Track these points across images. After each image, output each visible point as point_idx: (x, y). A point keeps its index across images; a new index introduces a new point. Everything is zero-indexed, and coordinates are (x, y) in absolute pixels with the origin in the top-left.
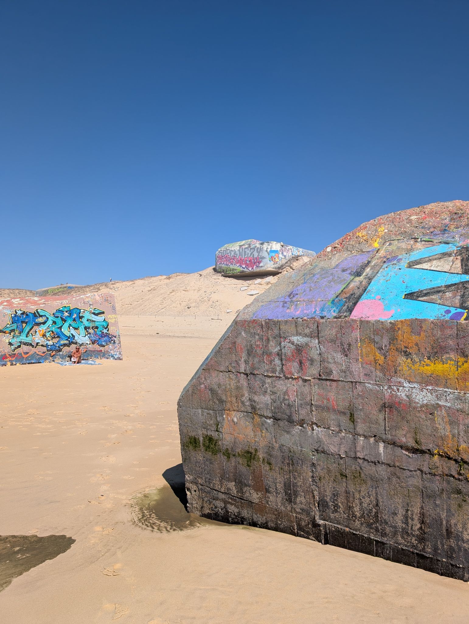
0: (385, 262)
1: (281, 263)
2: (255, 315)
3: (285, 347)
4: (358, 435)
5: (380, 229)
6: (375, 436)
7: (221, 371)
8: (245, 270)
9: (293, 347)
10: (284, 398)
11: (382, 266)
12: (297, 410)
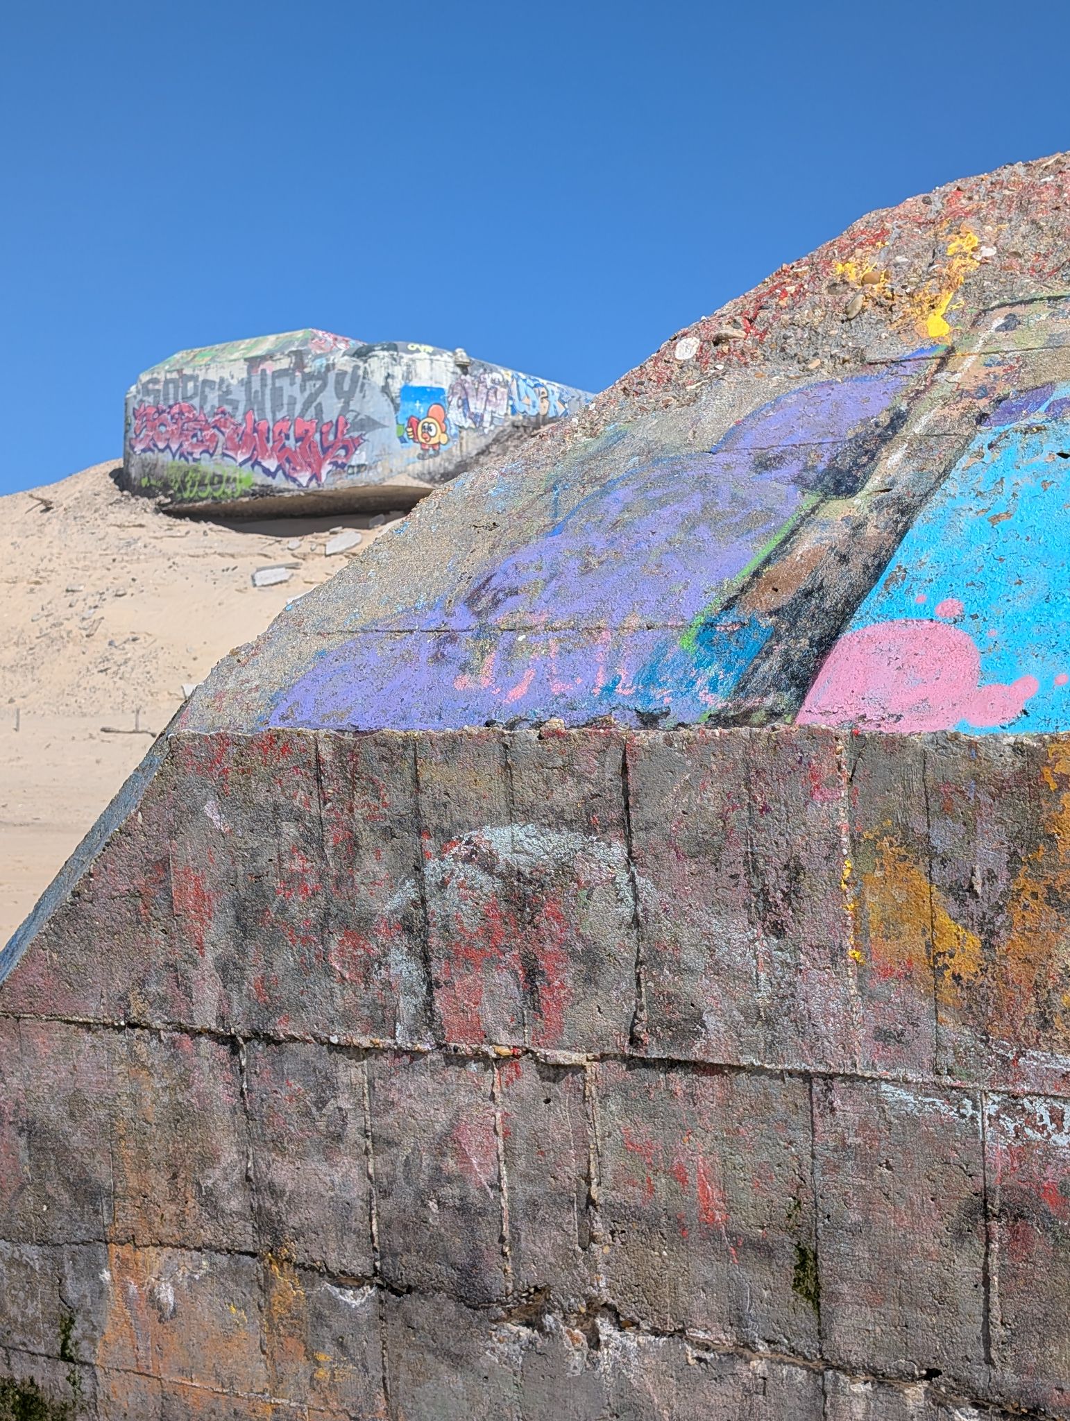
0: (982, 418)
1: (456, 452)
2: (282, 709)
3: (443, 885)
4: (838, 1368)
5: (959, 241)
6: (932, 1374)
7: (87, 1026)
8: (279, 482)
9: (488, 885)
10: (438, 1169)
11: (969, 439)
12: (506, 1234)
